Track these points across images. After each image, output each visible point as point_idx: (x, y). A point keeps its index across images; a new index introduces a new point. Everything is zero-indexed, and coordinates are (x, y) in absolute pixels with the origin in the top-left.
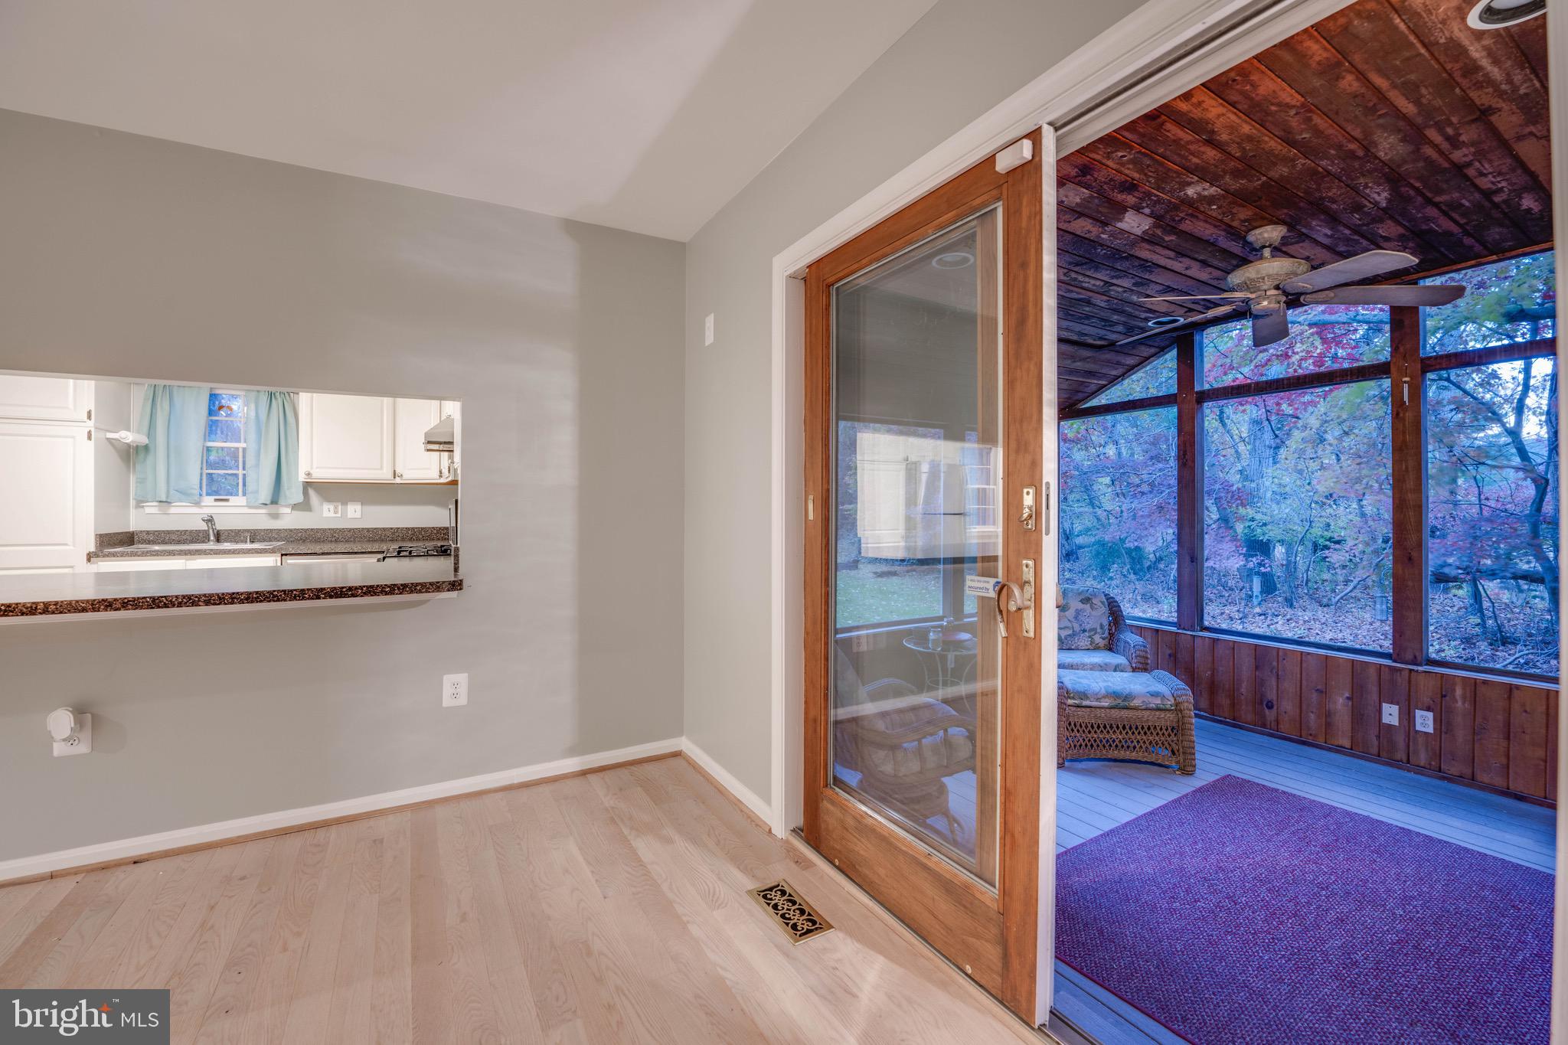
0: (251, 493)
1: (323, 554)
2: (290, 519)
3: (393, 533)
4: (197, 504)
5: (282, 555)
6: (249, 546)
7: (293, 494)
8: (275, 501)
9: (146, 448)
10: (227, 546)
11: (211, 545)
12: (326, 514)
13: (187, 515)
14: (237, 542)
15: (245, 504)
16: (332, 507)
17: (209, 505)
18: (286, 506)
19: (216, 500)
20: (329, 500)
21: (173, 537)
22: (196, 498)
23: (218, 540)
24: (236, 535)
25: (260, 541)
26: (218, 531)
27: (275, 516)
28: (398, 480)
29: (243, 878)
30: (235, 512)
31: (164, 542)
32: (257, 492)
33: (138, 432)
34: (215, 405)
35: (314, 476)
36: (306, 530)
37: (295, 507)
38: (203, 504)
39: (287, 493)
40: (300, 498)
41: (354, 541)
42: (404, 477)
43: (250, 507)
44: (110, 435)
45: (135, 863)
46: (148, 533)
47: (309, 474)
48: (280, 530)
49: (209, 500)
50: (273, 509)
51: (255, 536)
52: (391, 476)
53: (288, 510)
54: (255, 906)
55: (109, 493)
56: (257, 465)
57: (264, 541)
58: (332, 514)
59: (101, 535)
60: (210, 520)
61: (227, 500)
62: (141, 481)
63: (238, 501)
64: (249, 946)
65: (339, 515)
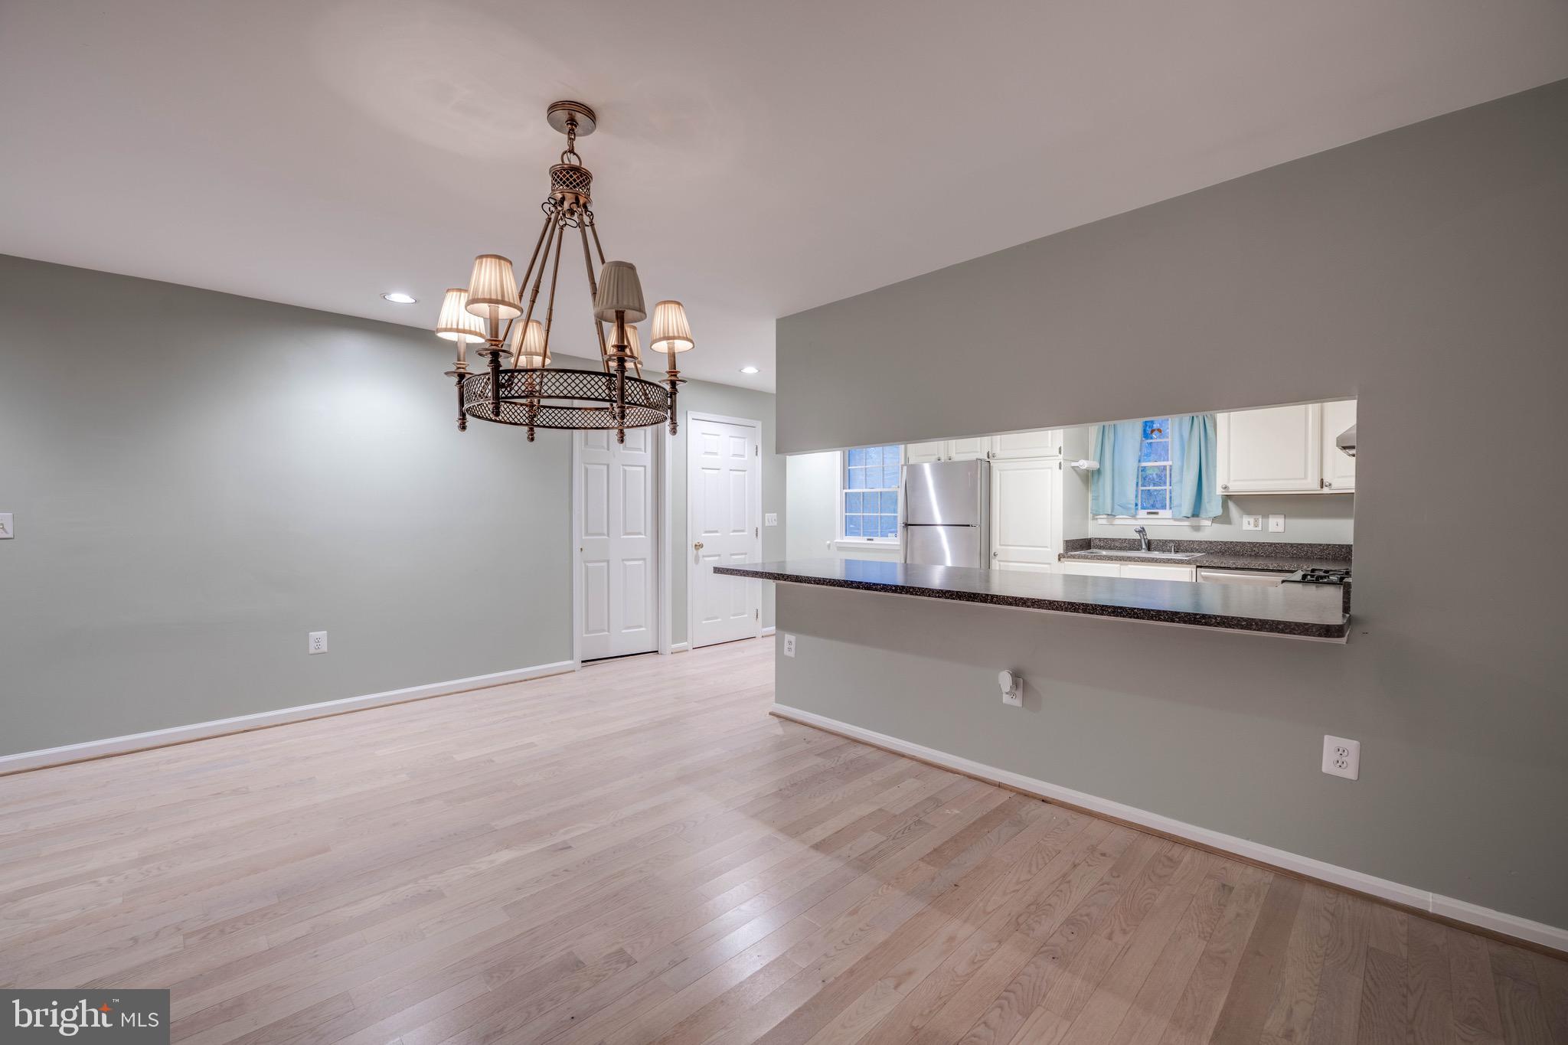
0: (1177, 506)
1: (1236, 569)
2: (1211, 532)
3: (1322, 551)
4: (1134, 517)
5: (1198, 567)
6: (1173, 556)
7: (1213, 507)
8: (1196, 514)
9: (1099, 471)
10: (1156, 554)
11: (1143, 554)
12: (1246, 527)
13: (1124, 527)
14: (1164, 551)
15: (1171, 517)
16: (1252, 520)
17: (1143, 519)
18: (1206, 519)
19: (1149, 513)
20: (1249, 513)
21: (1117, 544)
22: (1133, 511)
23: (1149, 549)
24: (1163, 545)
25: (1183, 551)
26: (1149, 541)
27: (1197, 528)
28: (1326, 490)
29: (1103, 855)
30: (1165, 525)
31: (1110, 548)
32: (1180, 506)
33: (1094, 460)
34: (1148, 432)
35: (1231, 489)
36: (1225, 543)
37: (1215, 520)
38: (1138, 517)
39: (1207, 506)
40: (1219, 511)
41: (1276, 558)
42: (1333, 487)
43: (1175, 520)
44: (1074, 464)
45: (1043, 801)
46: (1100, 539)
47: (1226, 488)
48: (1201, 542)
49: (1142, 513)
50: (1194, 521)
51: (1179, 546)
52: (1317, 485)
53: (1208, 523)
54: (1103, 885)
55: (1076, 507)
56: (1181, 481)
57: (1187, 551)
58: (1251, 527)
59: (1067, 541)
60: (1142, 531)
61: (1156, 513)
62: (1096, 498)
63: (1165, 514)
64: (1087, 915)
65: (1260, 528)
